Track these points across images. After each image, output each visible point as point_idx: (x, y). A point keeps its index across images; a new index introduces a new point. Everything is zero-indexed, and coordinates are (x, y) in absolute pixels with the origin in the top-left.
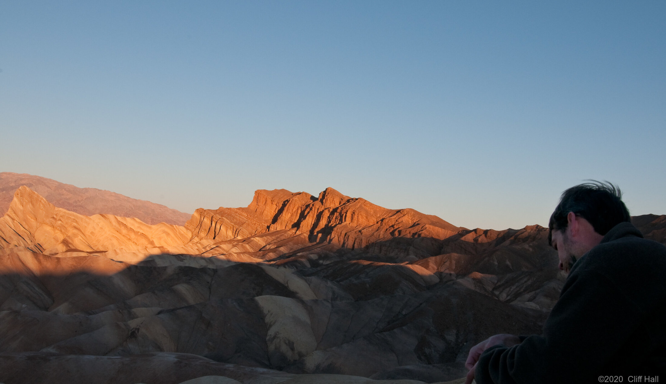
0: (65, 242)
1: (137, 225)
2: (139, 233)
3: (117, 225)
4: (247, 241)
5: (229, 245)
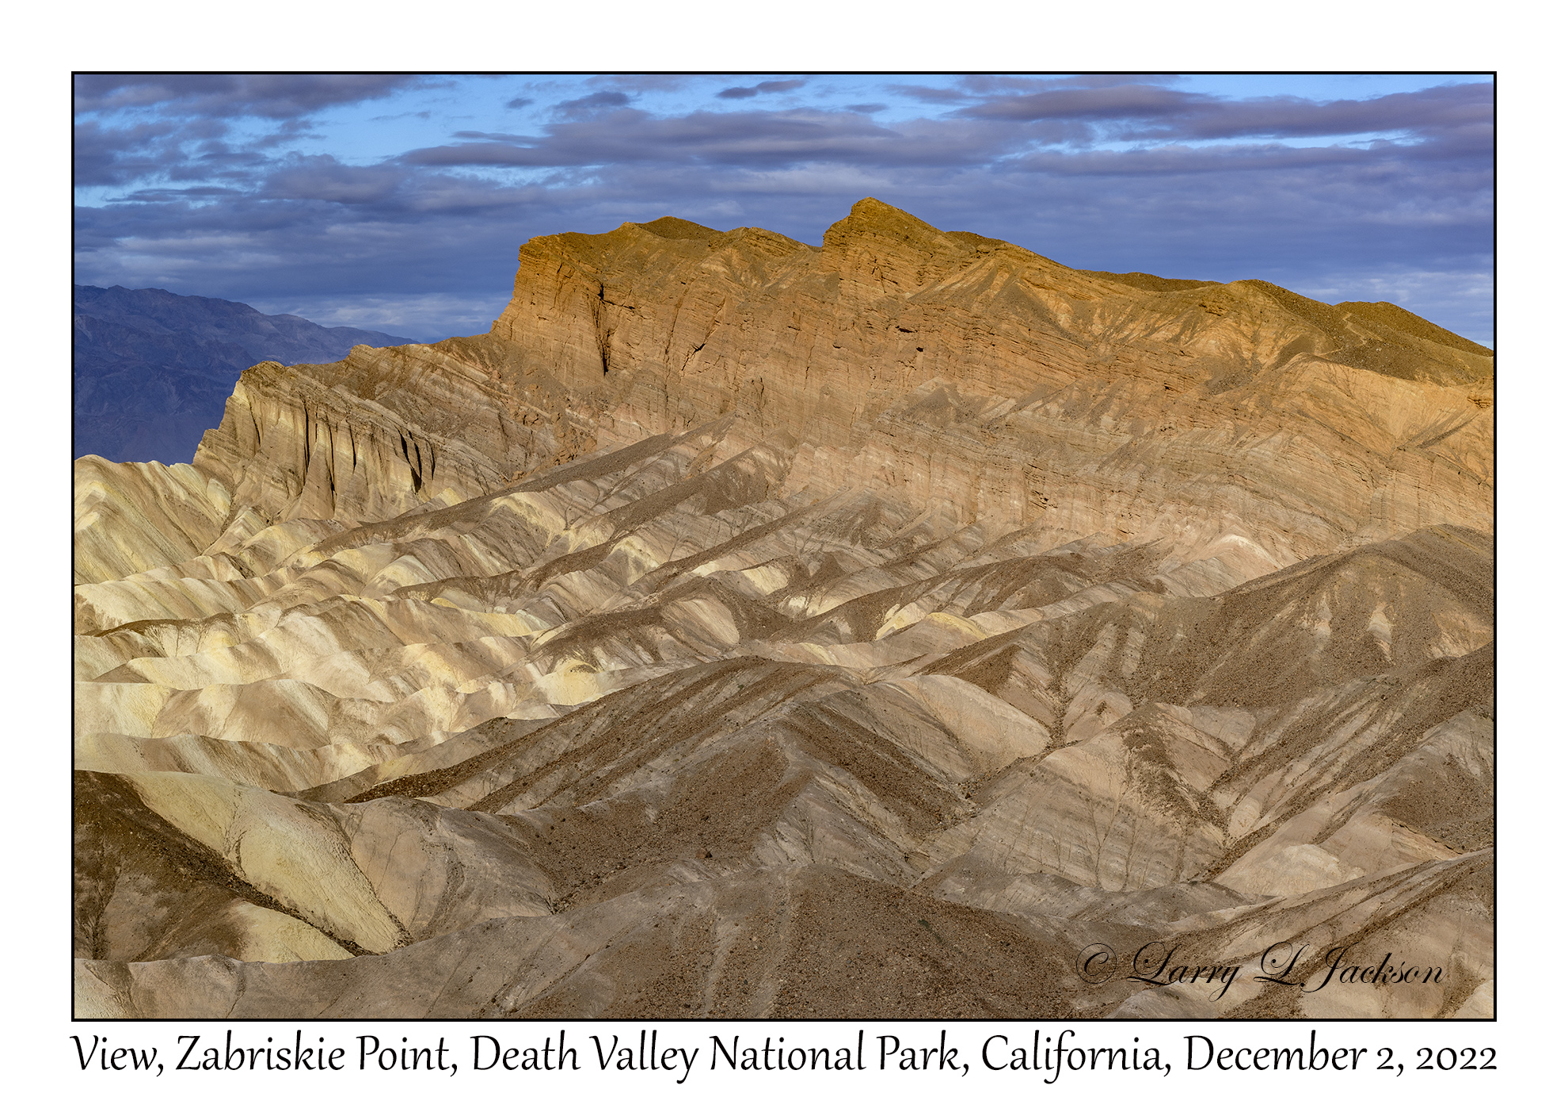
4: (470, 514)
5: (379, 548)
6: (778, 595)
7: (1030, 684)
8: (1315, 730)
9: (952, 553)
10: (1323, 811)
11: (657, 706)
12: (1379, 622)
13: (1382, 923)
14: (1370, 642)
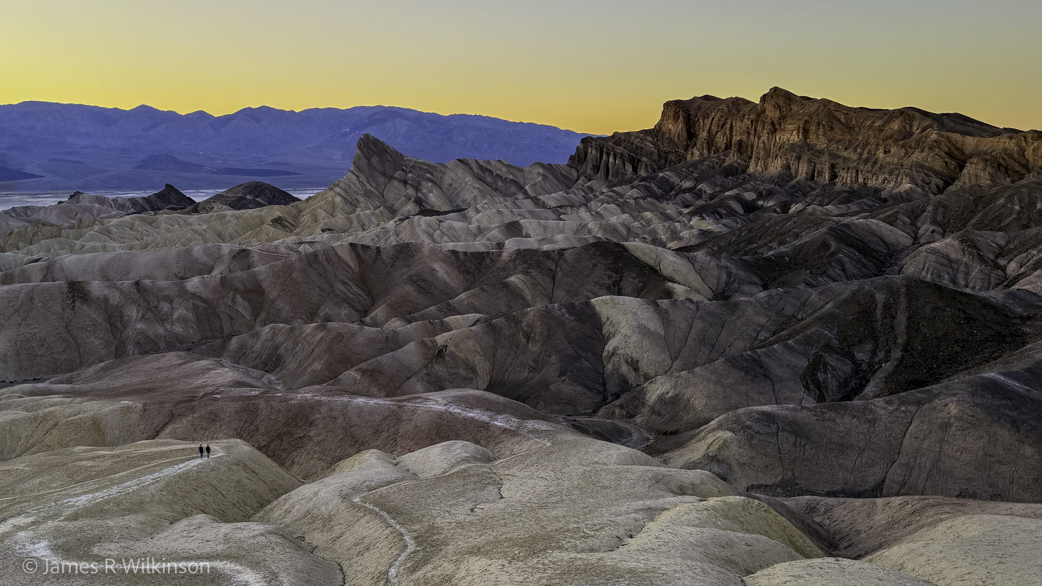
0: (419, 202)
1: (504, 169)
2: (508, 180)
3: (480, 172)
4: (652, 178)
5: (625, 187)
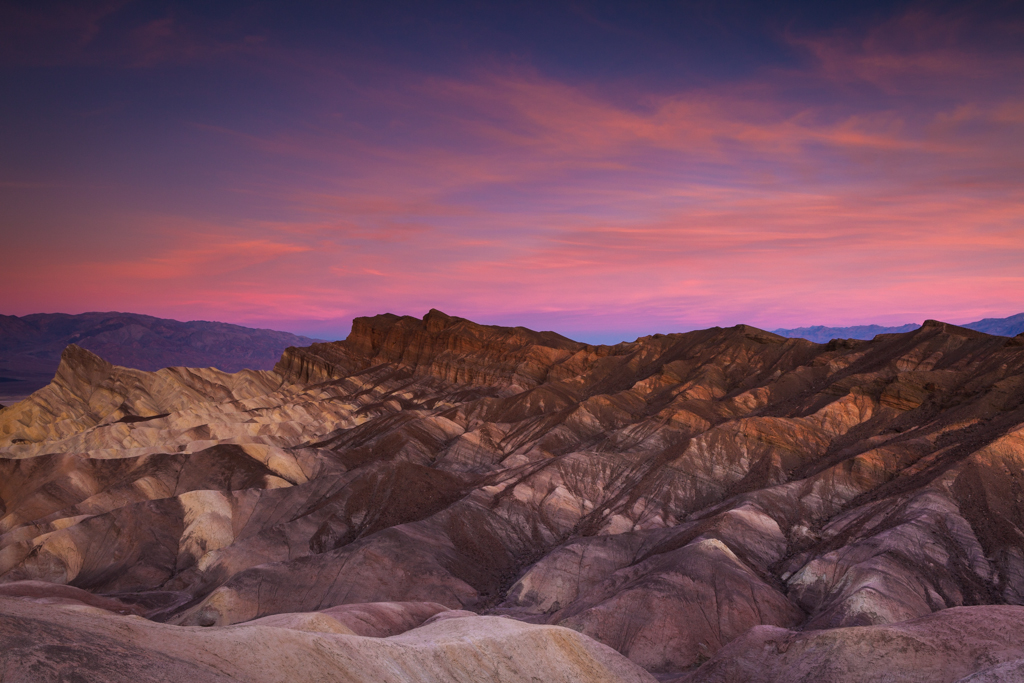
0: (124, 408)
2: (217, 385)
3: (189, 379)
4: (341, 382)
5: (318, 390)
6: (412, 399)
7: (461, 418)
8: (525, 427)
9: (452, 390)
10: (526, 447)
11: (375, 425)
12: (542, 404)
13: (533, 473)
14: (539, 408)
